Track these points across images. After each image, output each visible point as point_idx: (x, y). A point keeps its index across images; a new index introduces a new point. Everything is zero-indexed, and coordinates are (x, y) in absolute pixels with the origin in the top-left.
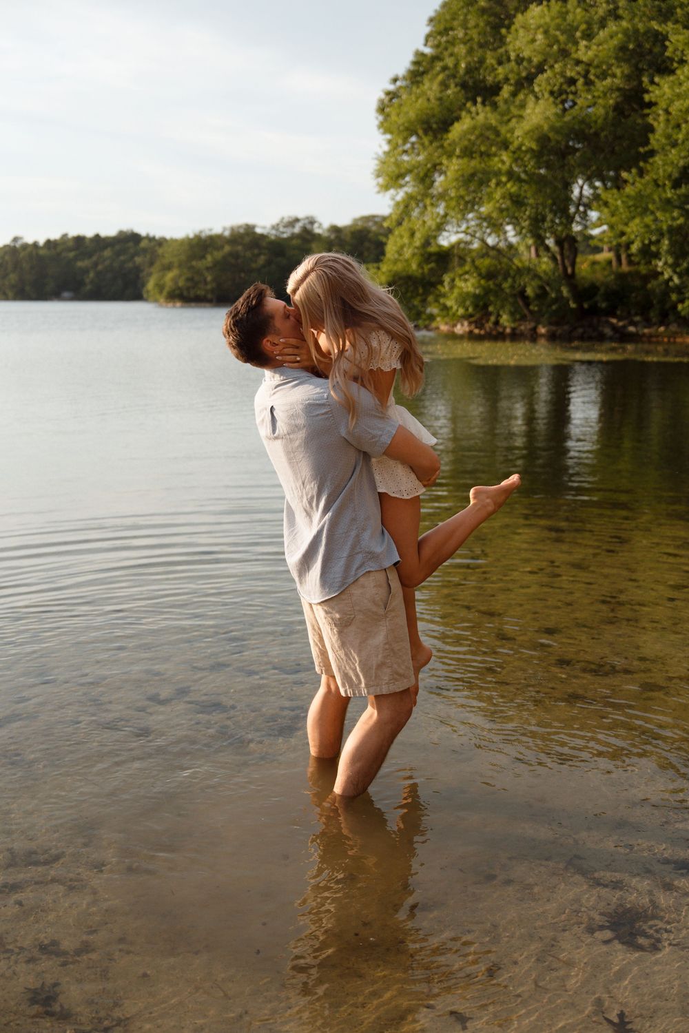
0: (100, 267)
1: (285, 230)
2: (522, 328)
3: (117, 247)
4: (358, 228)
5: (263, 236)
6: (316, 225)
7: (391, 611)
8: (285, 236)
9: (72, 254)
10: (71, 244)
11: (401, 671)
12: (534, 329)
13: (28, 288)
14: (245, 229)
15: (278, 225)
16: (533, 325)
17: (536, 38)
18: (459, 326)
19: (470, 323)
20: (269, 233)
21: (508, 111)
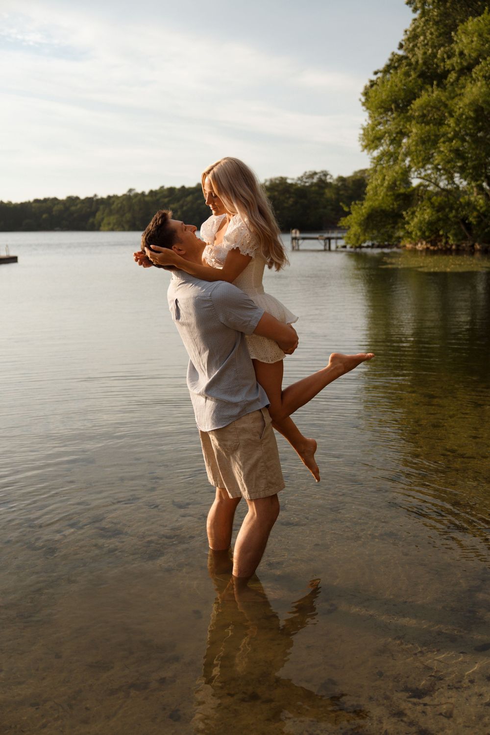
0: (185, 208)
1: (307, 180)
2: (464, 245)
3: (196, 195)
4: (358, 178)
5: (291, 185)
6: (328, 177)
7: (264, 439)
8: (307, 184)
9: (166, 200)
10: (166, 193)
11: (273, 481)
12: (473, 246)
13: (137, 223)
14: (280, 181)
15: (302, 177)
16: (471, 243)
17: (473, 39)
18: (419, 245)
19: (427, 242)
20: (296, 183)
21: (454, 91)
